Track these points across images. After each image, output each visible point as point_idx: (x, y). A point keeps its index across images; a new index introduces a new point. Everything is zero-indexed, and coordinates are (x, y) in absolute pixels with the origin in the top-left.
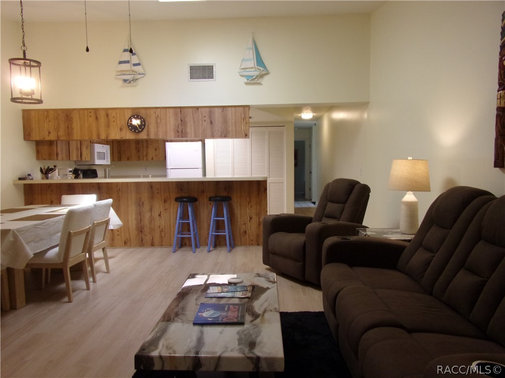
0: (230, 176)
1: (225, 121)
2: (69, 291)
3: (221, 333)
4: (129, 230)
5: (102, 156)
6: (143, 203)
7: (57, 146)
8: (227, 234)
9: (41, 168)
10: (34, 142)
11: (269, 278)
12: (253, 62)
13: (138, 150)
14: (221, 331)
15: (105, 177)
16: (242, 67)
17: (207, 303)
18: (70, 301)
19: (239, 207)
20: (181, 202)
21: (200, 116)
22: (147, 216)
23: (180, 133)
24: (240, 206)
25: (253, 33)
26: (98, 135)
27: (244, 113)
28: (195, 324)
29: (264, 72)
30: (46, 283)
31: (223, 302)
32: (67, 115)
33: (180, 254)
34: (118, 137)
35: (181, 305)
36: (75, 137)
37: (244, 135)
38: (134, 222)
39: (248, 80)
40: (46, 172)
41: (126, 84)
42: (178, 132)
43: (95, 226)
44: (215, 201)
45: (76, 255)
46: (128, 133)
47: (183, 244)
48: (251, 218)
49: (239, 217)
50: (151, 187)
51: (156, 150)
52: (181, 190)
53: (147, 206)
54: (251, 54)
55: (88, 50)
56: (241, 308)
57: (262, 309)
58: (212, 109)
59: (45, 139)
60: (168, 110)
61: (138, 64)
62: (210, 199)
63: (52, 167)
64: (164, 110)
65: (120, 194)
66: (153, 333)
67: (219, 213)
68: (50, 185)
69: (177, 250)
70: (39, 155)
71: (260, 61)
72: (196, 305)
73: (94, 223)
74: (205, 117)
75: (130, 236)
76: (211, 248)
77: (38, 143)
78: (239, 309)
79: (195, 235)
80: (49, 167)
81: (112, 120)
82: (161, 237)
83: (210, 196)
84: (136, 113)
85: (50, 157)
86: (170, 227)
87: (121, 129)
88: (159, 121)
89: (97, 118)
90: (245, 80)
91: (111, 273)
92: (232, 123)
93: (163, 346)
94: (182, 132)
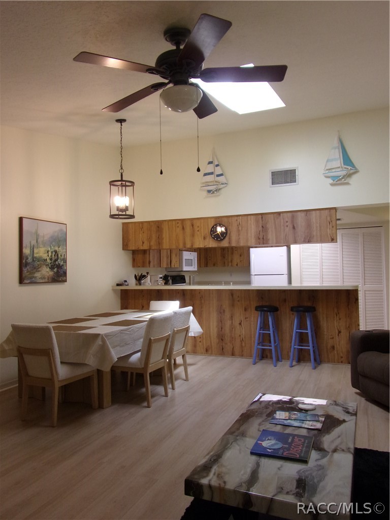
0: (318, 284)
1: (309, 225)
2: (148, 396)
3: (279, 469)
4: (210, 337)
5: (189, 263)
6: (224, 311)
7: (149, 254)
8: (311, 348)
9: (135, 275)
10: (131, 251)
11: (347, 409)
12: (339, 161)
13: (223, 256)
14: (279, 466)
15: (190, 284)
16: (327, 168)
17: (271, 430)
18: (148, 407)
19: (325, 318)
20: (261, 311)
21: (282, 221)
22: (228, 324)
23: (261, 239)
24: (327, 318)
25: (338, 131)
26: (184, 244)
27: (330, 216)
28: (252, 453)
29: (352, 171)
30: (131, 385)
31: (288, 431)
32: (158, 226)
33: (260, 366)
34: (202, 246)
35: (242, 428)
36: (164, 247)
37: (330, 240)
38: (216, 330)
39: (334, 181)
40: (139, 279)
41: (210, 195)
42: (259, 239)
43: (175, 333)
44: (298, 311)
45: (156, 361)
46: (211, 242)
47: (264, 355)
48: (340, 332)
49: (325, 330)
50: (232, 295)
51: (240, 256)
52: (262, 298)
53: (227, 315)
54: (337, 154)
55: (161, 173)
56: (307, 441)
57: (333, 447)
58: (295, 214)
59: (140, 249)
60: (249, 217)
61: (222, 175)
62: (292, 309)
63: (145, 274)
64: (246, 217)
65: (203, 301)
66: (207, 457)
67: (302, 325)
68: (142, 291)
69: (257, 362)
70: (135, 264)
71: (347, 160)
72: (259, 430)
73: (174, 330)
74: (287, 222)
75: (211, 343)
76: (294, 363)
77: (134, 252)
78: (304, 442)
79: (276, 347)
80: (142, 274)
81: (196, 229)
82: (242, 346)
83: (292, 306)
84: (219, 221)
85: (143, 266)
86: (251, 337)
87: (204, 238)
88: (240, 228)
89: (183, 228)
90: (330, 181)
91: (190, 381)
92: (317, 227)
93: (214, 474)
94: (263, 238)
